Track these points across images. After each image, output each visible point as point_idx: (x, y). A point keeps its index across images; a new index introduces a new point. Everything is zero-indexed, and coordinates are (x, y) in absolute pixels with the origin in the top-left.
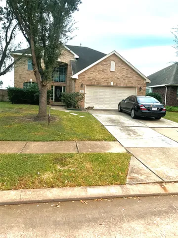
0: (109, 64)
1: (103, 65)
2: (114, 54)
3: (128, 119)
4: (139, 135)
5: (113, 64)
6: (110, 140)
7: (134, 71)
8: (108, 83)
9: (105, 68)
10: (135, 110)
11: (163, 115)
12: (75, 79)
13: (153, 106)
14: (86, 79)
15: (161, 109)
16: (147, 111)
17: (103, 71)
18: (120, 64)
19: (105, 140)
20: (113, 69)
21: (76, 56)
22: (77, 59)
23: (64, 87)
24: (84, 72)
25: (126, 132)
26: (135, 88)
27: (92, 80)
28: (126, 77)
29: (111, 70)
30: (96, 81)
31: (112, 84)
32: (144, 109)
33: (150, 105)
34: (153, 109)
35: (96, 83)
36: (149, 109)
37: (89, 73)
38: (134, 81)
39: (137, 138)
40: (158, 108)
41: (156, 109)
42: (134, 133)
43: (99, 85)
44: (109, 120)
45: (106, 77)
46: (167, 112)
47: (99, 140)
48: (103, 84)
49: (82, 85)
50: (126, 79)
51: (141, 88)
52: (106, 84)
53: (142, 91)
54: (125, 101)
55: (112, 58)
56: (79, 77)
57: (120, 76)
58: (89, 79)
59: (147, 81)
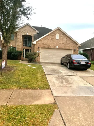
0: (55, 35)
1: (51, 36)
2: (58, 29)
3: (65, 70)
4: (70, 83)
5: (58, 35)
6: (44, 88)
7: (71, 39)
8: (55, 47)
9: (53, 37)
10: (70, 64)
11: (89, 67)
12: (34, 44)
13: (82, 61)
14: (41, 44)
15: (88, 63)
16: (78, 64)
17: (51, 39)
18: (62, 35)
19: (40, 88)
20: (57, 38)
21: (37, 32)
22: (38, 33)
23: (31, 50)
24: (40, 40)
25: (61, 80)
26: (72, 50)
27: (45, 45)
28: (66, 43)
29: (57, 39)
30: (47, 45)
31: (57, 47)
32: (75, 63)
33: (80, 60)
34: (82, 63)
35: (47, 47)
36: (79, 63)
37: (43, 41)
38: (71, 46)
39: (67, 86)
40: (85, 62)
41: (84, 63)
42: (67, 81)
43: (49, 48)
44: (52, 70)
45: (53, 43)
46: (92, 65)
47: (35, 89)
48: (51, 47)
49: (39, 48)
50: (66, 44)
51: (75, 50)
52: (53, 47)
53: (76, 52)
54: (64, 58)
55: (57, 31)
56: (37, 43)
57: (62, 42)
58: (43, 44)
59: (79, 46)
